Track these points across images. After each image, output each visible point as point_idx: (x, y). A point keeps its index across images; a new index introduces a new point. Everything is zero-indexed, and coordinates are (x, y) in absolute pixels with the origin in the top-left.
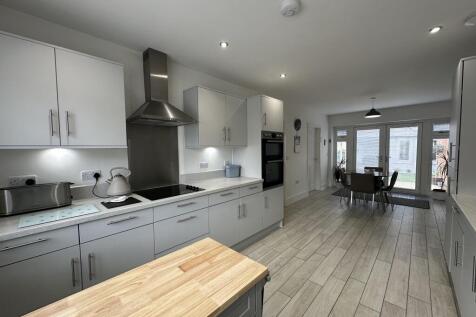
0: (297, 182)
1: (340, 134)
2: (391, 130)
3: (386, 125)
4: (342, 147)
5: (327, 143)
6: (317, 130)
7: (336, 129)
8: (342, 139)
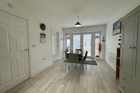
0: (44, 59)
1: (68, 36)
2: (84, 35)
3: (82, 33)
4: (68, 41)
5: (63, 39)
6: (58, 33)
7: (66, 34)
8: (68, 38)
